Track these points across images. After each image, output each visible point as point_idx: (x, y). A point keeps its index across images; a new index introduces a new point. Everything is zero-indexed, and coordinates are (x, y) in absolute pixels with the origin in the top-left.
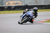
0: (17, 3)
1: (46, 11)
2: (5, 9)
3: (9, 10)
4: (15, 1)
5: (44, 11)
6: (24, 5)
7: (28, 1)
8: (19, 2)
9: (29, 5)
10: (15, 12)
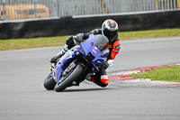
1: (136, 36)
3: (5, 36)
4: (24, 3)
7: (72, 4)
8: (39, 7)
10: (25, 45)
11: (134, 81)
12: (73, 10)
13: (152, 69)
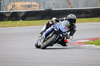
0: (29, 6)
1: (87, 21)
2: (6, 17)
3: (14, 19)
5: (83, 22)
6: (43, 10)
7: (52, 2)
8: (34, 3)
9: (53, 9)
10: (26, 24)
11: (86, 45)
12: (53, 5)
13: (96, 39)
